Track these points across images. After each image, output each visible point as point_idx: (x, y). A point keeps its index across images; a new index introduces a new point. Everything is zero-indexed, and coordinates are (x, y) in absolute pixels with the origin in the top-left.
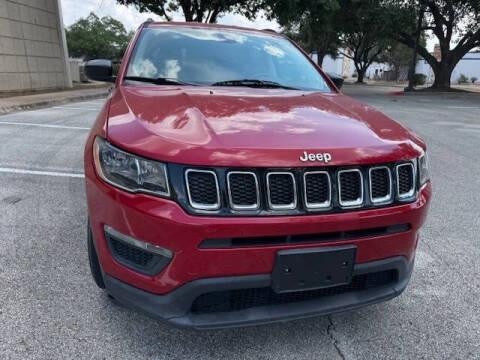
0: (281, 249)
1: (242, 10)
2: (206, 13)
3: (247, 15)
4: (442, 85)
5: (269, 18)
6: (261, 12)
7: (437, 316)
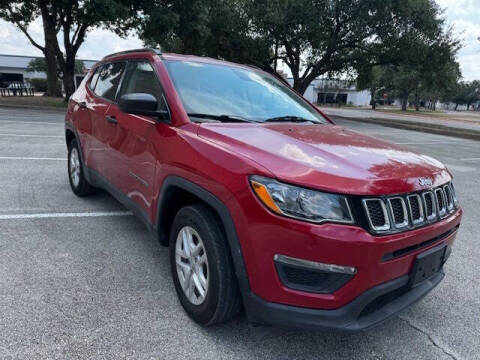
1: (111, 26)
3: (117, 31)
5: (140, 37)
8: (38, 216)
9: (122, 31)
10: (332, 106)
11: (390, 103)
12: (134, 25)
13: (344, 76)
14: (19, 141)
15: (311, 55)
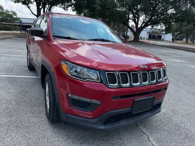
0: (135, 99)
1: (62, 6)
2: (47, 6)
3: (64, 8)
4: (137, 40)
5: (73, 11)
6: (70, 8)
7: (166, 117)
8: (10, 76)
9: (66, 8)
10: (154, 40)
11: (181, 40)
12: (71, 6)
13: (159, 27)
14: (18, 49)
15: (145, 18)
